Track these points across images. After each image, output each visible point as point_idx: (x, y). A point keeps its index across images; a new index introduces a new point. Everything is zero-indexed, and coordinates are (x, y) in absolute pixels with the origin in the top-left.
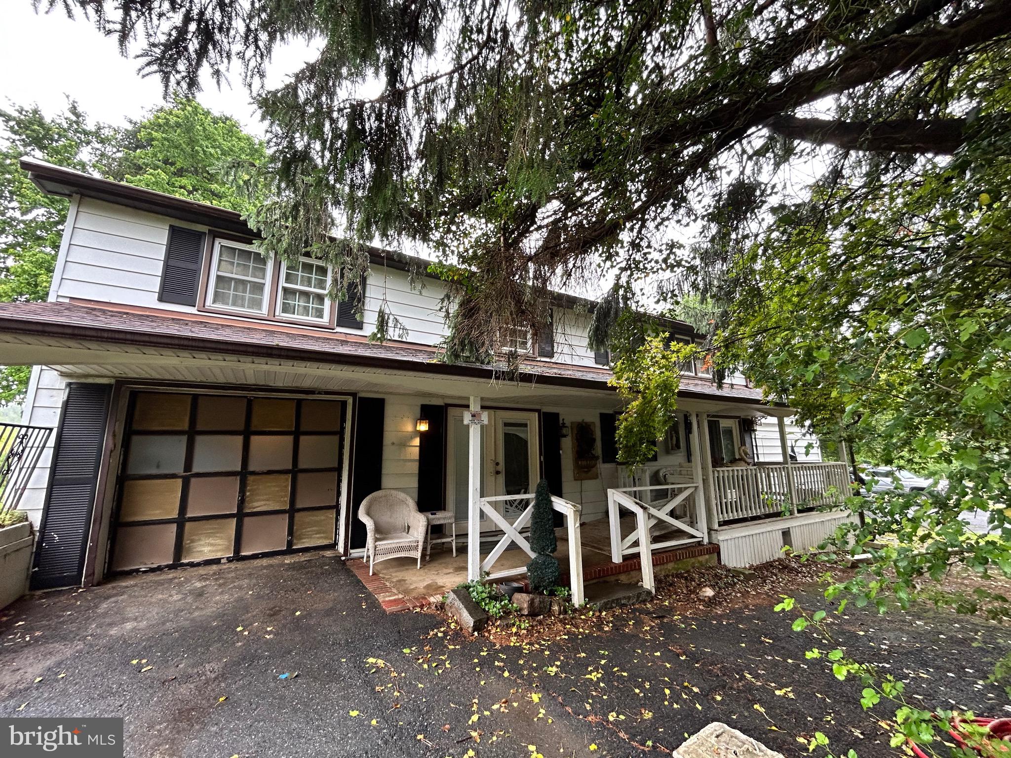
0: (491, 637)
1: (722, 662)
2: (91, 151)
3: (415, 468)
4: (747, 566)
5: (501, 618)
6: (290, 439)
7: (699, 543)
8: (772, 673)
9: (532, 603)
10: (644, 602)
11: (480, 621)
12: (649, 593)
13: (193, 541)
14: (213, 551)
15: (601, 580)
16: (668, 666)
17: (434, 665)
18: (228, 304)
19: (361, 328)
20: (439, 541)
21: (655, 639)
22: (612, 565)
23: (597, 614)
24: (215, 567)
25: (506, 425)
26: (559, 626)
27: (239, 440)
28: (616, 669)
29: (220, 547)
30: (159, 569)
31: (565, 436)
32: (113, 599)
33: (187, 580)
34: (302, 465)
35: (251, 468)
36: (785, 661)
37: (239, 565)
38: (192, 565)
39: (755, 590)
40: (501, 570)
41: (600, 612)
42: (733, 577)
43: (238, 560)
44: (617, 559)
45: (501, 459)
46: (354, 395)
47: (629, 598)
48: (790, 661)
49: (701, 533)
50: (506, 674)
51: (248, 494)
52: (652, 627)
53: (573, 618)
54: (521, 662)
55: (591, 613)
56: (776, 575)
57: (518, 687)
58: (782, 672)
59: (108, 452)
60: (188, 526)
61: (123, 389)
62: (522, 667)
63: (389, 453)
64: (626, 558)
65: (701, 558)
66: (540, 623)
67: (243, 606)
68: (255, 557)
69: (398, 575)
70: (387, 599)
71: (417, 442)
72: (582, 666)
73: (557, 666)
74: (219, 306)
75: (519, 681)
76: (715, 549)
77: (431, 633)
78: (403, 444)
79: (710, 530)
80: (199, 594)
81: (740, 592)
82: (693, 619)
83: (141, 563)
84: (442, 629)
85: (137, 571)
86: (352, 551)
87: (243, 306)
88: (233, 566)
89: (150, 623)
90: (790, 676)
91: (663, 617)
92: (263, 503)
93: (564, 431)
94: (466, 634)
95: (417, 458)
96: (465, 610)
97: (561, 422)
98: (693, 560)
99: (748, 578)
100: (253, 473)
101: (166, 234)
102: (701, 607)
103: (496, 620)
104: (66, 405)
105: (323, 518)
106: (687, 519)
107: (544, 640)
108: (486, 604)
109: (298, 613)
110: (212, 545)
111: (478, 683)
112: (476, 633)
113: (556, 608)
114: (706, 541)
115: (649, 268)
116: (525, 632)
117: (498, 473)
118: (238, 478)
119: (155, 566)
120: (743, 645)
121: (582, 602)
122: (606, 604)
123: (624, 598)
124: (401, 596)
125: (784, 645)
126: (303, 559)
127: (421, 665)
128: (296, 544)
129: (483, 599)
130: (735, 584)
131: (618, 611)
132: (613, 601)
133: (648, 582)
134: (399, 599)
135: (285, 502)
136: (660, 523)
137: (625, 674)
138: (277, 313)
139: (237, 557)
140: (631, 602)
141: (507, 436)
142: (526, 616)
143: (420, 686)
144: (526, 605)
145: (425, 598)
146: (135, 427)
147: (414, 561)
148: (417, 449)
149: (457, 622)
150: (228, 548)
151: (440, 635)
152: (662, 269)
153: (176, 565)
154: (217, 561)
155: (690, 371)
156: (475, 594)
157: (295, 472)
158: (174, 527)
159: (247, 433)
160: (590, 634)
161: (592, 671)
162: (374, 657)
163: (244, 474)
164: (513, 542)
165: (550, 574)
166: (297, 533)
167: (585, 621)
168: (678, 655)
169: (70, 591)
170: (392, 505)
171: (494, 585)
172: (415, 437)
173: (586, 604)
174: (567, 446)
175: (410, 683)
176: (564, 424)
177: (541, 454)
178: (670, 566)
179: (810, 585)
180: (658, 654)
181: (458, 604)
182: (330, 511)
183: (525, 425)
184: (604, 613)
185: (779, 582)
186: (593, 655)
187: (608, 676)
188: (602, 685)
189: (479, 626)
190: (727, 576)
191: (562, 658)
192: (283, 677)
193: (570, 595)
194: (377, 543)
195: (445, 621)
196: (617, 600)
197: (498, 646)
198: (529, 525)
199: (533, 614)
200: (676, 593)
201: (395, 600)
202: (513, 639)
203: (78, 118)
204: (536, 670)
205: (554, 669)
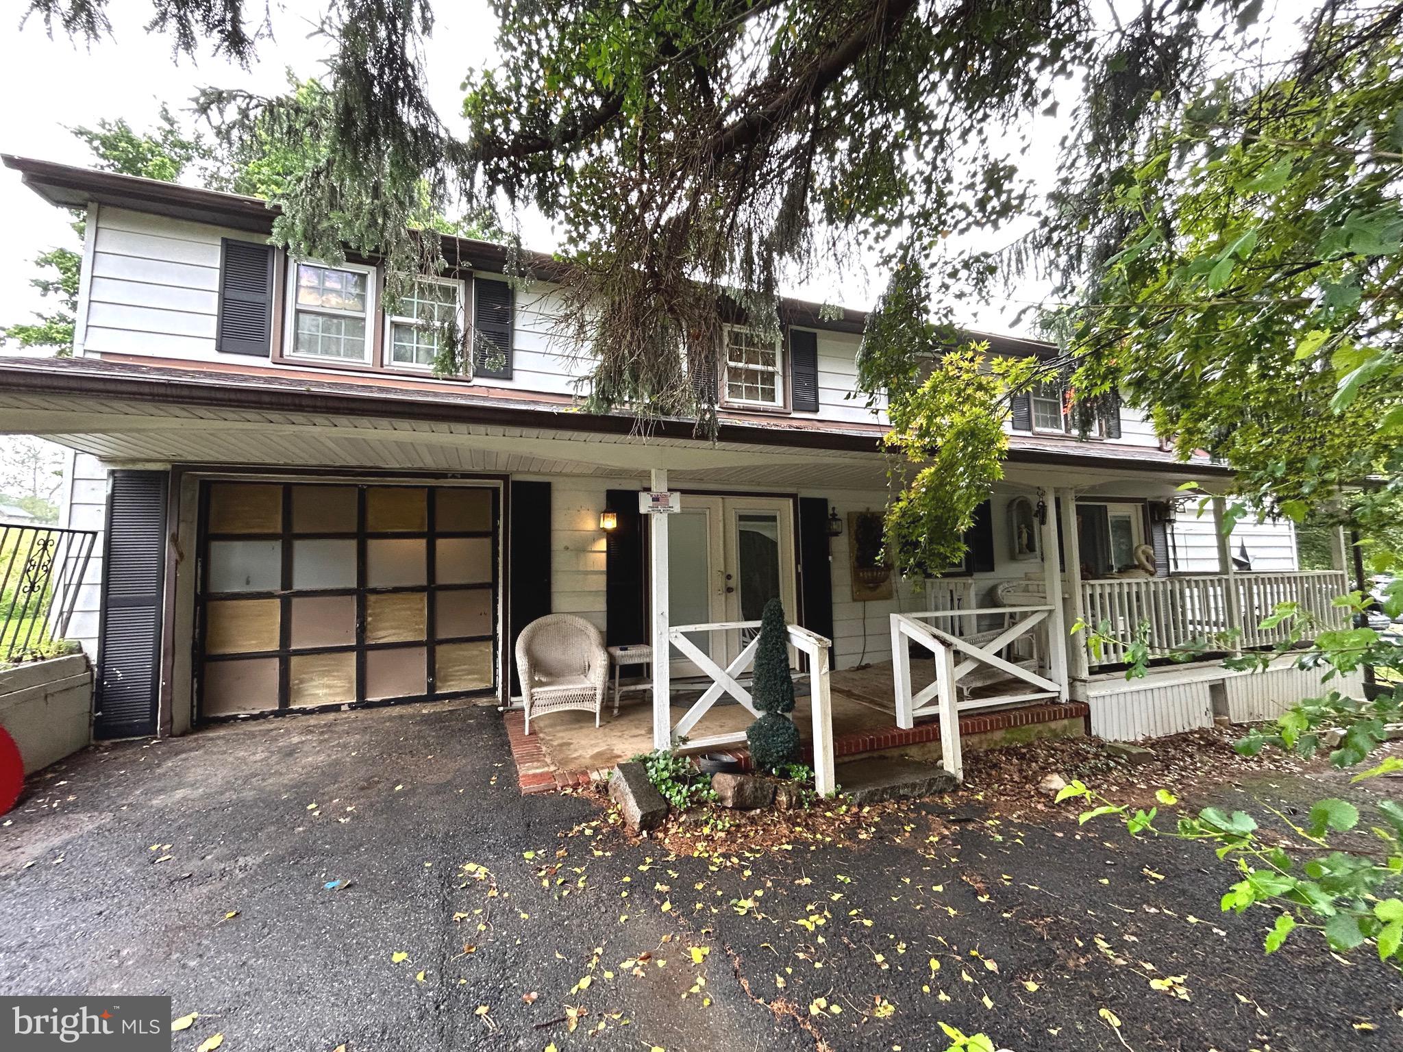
0: (667, 841)
1: (1056, 914)
2: (199, 172)
3: (600, 583)
4: (1140, 739)
5: (688, 811)
6: (422, 543)
7: (1053, 701)
8: (1152, 942)
9: (739, 789)
10: (941, 793)
11: (654, 814)
12: (951, 779)
13: (302, 682)
14: (330, 695)
15: (875, 754)
16: (952, 912)
17: (560, 881)
18: (316, 352)
19: (510, 378)
20: (632, 688)
21: (942, 858)
22: (895, 733)
23: (855, 810)
24: (331, 716)
25: (742, 518)
26: (784, 828)
27: (352, 544)
28: (854, 912)
29: (339, 690)
30: (262, 716)
31: (837, 534)
32: (184, 756)
33: (288, 732)
34: (442, 579)
35: (372, 584)
36: (1183, 918)
37: (361, 714)
38: (304, 712)
39: (1147, 782)
40: (702, 735)
41: (861, 806)
42: (1109, 757)
43: (363, 707)
44: (904, 722)
45: (735, 569)
46: (505, 477)
47: (914, 786)
48: (1192, 919)
49: (1057, 685)
50: (666, 907)
51: (370, 619)
52: (943, 837)
53: (810, 815)
54: (699, 886)
55: (844, 808)
56: (1191, 757)
57: (677, 931)
58: (1171, 941)
59: (173, 563)
60: (295, 661)
61: (183, 477)
62: (698, 896)
63: (560, 561)
64: (919, 722)
65: (1053, 725)
66: (753, 821)
67: (332, 773)
68: (385, 703)
69: (563, 735)
70: (531, 772)
71: (602, 545)
72: (798, 900)
73: (756, 899)
74: (303, 355)
75: (682, 921)
76: (1082, 711)
77: (576, 828)
78: (582, 548)
79: (1073, 680)
80: (290, 752)
81: (1118, 784)
82: (1021, 827)
83: (239, 708)
84: (594, 824)
85: (235, 718)
86: (513, 699)
87: (339, 354)
88: (353, 715)
89: (208, 791)
90: (1185, 953)
91: (969, 820)
92: (390, 632)
93: (835, 526)
94: (629, 833)
95: (604, 568)
96: (631, 796)
97: (830, 512)
98: (1040, 727)
99: (1134, 761)
100: (375, 591)
101: (218, 252)
102: (1040, 807)
103: (681, 814)
104: (112, 501)
105: (475, 653)
106: (1034, 662)
107: (751, 850)
108: (667, 789)
109: (399, 787)
110: (329, 687)
111: (615, 919)
112: (645, 833)
113: (783, 798)
114: (1065, 697)
115: (950, 221)
116: (723, 835)
117: (729, 590)
118: (355, 597)
119: (257, 712)
120: (1106, 881)
121: (832, 790)
122: (872, 794)
123: (906, 786)
124: (552, 768)
125: (1186, 886)
126: (447, 708)
127: (541, 879)
128: (440, 688)
129: (664, 781)
130: (1110, 769)
131: (891, 807)
132: (884, 791)
133: (952, 761)
134: (547, 773)
135: (421, 630)
136: (983, 669)
137: (868, 923)
138: (386, 362)
139: (362, 703)
140: (916, 793)
141: (743, 535)
142: (731, 809)
143: (523, 916)
144: (729, 793)
145: (585, 773)
146: (213, 530)
147: (590, 716)
148: (604, 556)
149: (619, 814)
150: (349, 691)
151: (588, 832)
152: (977, 223)
153: (283, 712)
154: (336, 708)
155: (1059, 427)
156: (653, 771)
157: (432, 589)
158: (276, 662)
159: (362, 536)
160: (832, 844)
161: (812, 913)
162: (475, 861)
163: (362, 593)
164: (726, 693)
165: (780, 745)
166: (440, 674)
167: (830, 821)
168: (976, 893)
169: (142, 743)
170: (565, 636)
171: (688, 759)
172: (599, 538)
173: (838, 794)
174: (841, 549)
175: (511, 910)
176: (834, 515)
177: (797, 563)
178: (998, 735)
179: (1255, 776)
180: (939, 888)
181: (624, 786)
182: (485, 643)
183: (774, 519)
184: (866, 809)
185: (1196, 769)
186: (825, 881)
187: (839, 922)
188: (821, 940)
189: (651, 822)
190: (1097, 756)
191: (769, 884)
192: (329, 885)
193: (813, 779)
194: (534, 690)
195: (603, 810)
196: (893, 788)
197: (672, 858)
198: (752, 670)
199: (742, 805)
200: (1000, 781)
201: (541, 774)
202: (700, 846)
203: (172, 125)
204: (718, 902)
205: (748, 904)
